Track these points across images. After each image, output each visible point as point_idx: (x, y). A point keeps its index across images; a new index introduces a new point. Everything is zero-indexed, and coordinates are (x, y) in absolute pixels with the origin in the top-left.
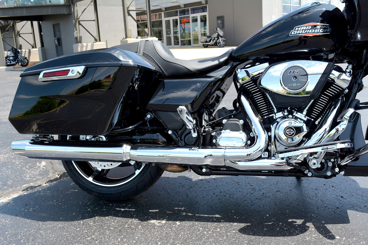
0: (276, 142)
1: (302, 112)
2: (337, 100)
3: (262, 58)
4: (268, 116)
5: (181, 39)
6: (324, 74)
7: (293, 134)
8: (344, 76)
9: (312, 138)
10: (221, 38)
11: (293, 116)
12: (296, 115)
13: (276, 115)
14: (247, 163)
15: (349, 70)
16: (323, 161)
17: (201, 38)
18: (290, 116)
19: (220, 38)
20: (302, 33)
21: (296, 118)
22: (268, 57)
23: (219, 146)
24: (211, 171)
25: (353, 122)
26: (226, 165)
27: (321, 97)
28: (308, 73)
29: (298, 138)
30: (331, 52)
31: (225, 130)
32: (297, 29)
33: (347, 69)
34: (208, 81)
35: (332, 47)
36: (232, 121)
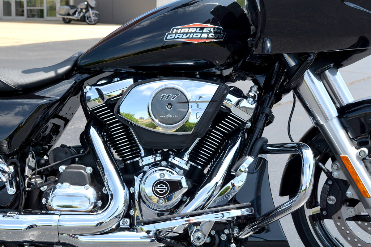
0: (142, 204)
1: (181, 157)
2: (236, 138)
3: (124, 70)
4: (132, 161)
5: (28, 6)
6: (212, 101)
7: (166, 192)
8: (244, 103)
9: (196, 196)
10: (92, 10)
11: (168, 162)
12: (174, 161)
13: (142, 161)
14: (95, 237)
15: (252, 93)
16: (213, 233)
17: (60, 8)
18: (164, 163)
19: (90, 10)
20: (182, 38)
21: (173, 166)
22: (133, 71)
23: (51, 210)
25: (259, 171)
26: (61, 241)
27: (212, 134)
28: (189, 100)
29: (177, 196)
30: (227, 66)
31: (62, 183)
32: (175, 31)
33: (250, 91)
34: (36, 104)
35: (229, 58)
36: (74, 169)
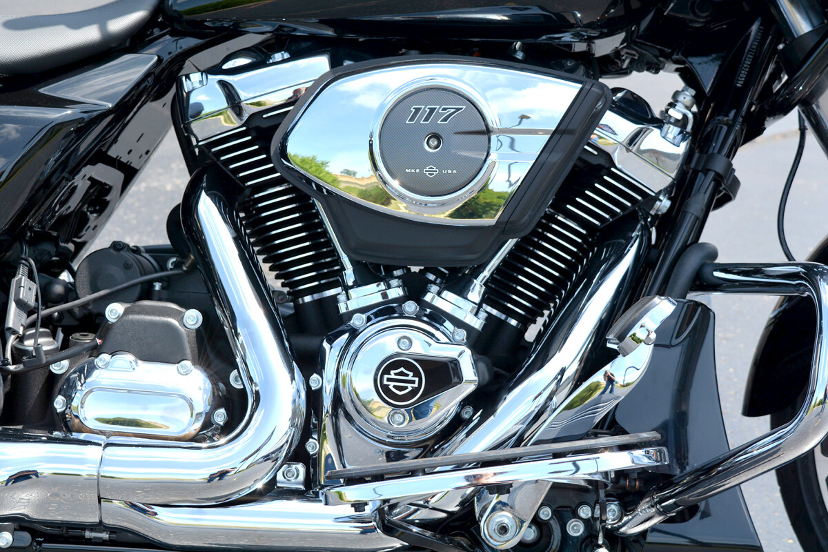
0: (343, 422)
1: (461, 291)
2: (623, 241)
3: (303, 30)
4: (316, 296)
6: (559, 133)
7: (415, 391)
8: (654, 140)
9: (501, 408)
11: (423, 305)
12: (439, 303)
13: (348, 298)
14: (205, 514)
15: (679, 111)
16: (546, 514)
18: (410, 307)
21: (437, 317)
22: (331, 33)
23: (80, 431)
24: (39, 543)
25: (686, 343)
26: (106, 521)
27: (554, 226)
28: (490, 125)
29: (446, 405)
30: (608, 28)
31: (113, 354)
33: (672, 105)
34: (42, 120)
35: (613, 3)
36: (147, 313)
